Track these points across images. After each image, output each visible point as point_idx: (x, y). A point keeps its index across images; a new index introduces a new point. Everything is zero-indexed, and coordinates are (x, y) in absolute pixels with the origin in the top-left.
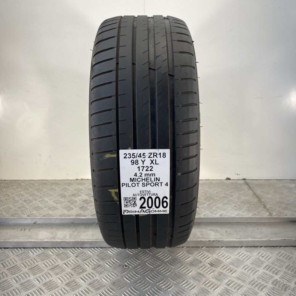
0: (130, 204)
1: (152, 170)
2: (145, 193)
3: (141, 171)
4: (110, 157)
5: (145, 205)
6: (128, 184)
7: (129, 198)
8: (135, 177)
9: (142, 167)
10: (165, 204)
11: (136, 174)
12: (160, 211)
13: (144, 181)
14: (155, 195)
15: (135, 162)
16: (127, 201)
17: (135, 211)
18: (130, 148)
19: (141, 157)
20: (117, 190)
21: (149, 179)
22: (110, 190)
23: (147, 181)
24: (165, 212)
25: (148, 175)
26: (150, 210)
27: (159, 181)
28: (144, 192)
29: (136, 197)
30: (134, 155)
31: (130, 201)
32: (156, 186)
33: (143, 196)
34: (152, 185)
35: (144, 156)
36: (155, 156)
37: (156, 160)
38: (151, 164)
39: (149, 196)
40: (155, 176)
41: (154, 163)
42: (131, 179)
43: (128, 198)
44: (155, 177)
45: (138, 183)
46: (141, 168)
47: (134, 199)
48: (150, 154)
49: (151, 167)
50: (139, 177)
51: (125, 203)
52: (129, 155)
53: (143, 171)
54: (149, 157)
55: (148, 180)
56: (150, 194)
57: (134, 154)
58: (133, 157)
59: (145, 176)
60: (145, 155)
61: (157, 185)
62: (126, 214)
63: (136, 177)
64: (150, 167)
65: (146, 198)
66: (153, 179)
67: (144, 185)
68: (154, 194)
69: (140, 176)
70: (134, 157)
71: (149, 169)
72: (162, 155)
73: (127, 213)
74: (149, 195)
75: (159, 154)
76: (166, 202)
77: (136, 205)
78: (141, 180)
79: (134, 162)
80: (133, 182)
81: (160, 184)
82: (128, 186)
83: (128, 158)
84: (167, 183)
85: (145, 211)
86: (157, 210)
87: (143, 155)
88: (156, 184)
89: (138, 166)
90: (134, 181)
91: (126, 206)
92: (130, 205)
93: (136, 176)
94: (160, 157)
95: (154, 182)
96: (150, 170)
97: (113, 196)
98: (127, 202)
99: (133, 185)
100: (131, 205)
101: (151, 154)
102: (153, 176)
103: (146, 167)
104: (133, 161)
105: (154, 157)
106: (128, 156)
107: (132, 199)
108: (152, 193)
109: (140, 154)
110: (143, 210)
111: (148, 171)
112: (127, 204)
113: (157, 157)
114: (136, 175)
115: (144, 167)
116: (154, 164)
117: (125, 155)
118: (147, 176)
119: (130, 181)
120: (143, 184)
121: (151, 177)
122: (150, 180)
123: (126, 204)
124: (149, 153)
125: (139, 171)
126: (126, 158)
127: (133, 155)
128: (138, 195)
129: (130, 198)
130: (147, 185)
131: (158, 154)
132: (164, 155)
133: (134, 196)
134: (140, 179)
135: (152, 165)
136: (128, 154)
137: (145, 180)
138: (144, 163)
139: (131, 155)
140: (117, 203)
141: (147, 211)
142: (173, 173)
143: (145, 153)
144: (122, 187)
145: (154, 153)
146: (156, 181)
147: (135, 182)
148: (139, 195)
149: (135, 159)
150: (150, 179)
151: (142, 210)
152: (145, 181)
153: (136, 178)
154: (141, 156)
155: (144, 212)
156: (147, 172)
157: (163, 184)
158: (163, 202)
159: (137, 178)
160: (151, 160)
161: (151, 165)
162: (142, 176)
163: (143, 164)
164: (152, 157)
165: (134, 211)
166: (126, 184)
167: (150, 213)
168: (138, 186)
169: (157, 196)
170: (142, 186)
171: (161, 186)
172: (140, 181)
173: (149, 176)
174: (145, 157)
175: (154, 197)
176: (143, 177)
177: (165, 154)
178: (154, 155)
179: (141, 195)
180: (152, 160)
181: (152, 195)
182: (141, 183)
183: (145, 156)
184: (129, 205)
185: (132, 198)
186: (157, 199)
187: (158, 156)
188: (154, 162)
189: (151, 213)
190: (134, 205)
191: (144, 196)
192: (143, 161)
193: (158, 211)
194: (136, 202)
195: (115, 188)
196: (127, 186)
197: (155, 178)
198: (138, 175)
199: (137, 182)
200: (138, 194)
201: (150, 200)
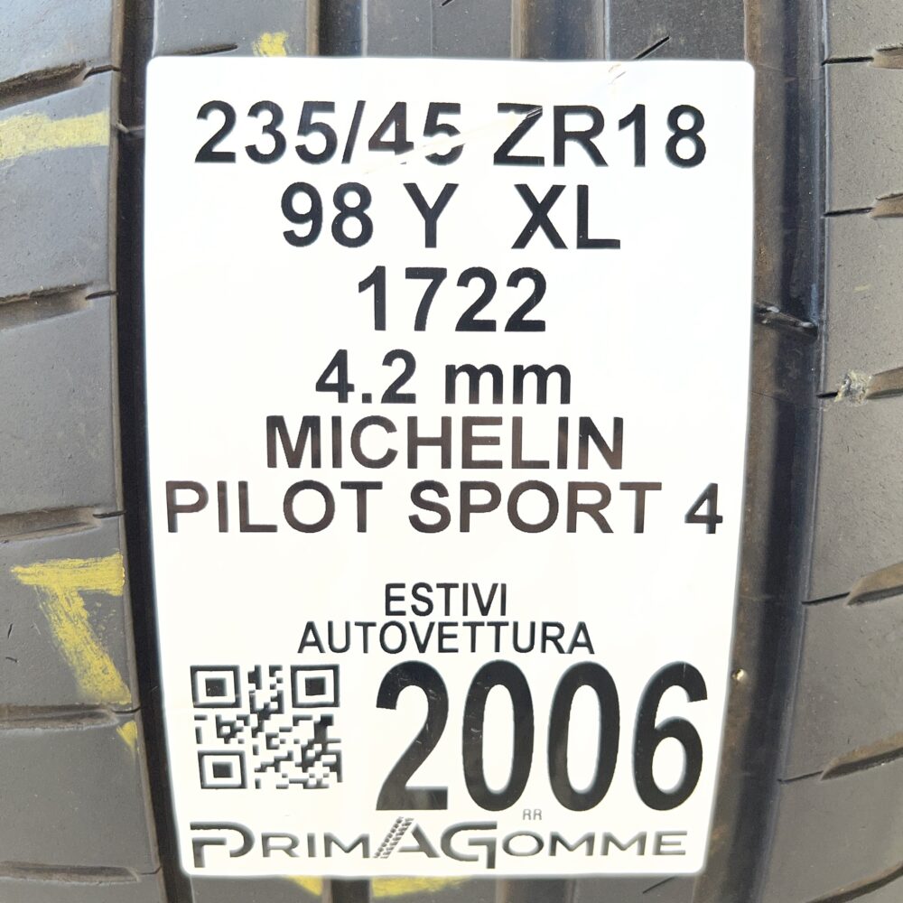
0: (268, 756)
1: (539, 326)
2: (438, 615)
3: (400, 331)
4: (37, 145)
5: (442, 768)
6: (243, 486)
7: (254, 677)
8: (326, 406)
9: (412, 273)
10: (668, 762)
11: (340, 360)
12: (609, 839)
13: (429, 456)
14: (565, 642)
15: (330, 212)
16: (228, 715)
17: (329, 840)
18: (280, 38)
19: (402, 145)
20: (110, 575)
21: (495, 441)
22: (30, 575)
23: (468, 463)
24: (658, 852)
25: (486, 380)
26: (493, 826)
27: (614, 459)
28: (437, 597)
29: (335, 668)
30: (317, 117)
31: (264, 714)
32: (572, 527)
33: (422, 648)
34: (533, 507)
35: (442, 144)
36: (572, 148)
37: (583, 192)
38: (521, 242)
39: (486, 655)
40: (565, 398)
41: (568, 232)
42: (275, 423)
43: (235, 670)
44: (574, 413)
45: (362, 488)
46: (404, 296)
47: (315, 687)
48: (517, 119)
49: (527, 286)
50: (377, 408)
51: (212, 742)
52: (266, 117)
53: (420, 324)
54: (502, 157)
55: (479, 453)
56: (506, 633)
57: (328, 107)
58: (302, 152)
59: (450, 397)
60: (451, 130)
61: (594, 510)
62: (219, 864)
63: (337, 408)
64: (514, 280)
65: (457, 676)
66: (541, 443)
67: (431, 518)
68: (548, 634)
69: (391, 396)
70: (316, 143)
71: (503, 306)
72: (658, 133)
73: (234, 854)
74: (484, 635)
75: (623, 123)
76: (685, 732)
77: (336, 767)
78: (399, 441)
79: (315, 215)
80: (305, 472)
81: (621, 509)
82: (246, 527)
83: (242, 156)
84: (711, 493)
85: (436, 843)
86: (574, 824)
87: (431, 128)
88: (574, 507)
89: (362, 261)
90: (316, 463)
91: (221, 771)
92: (262, 769)
93: (343, 389)
94: (640, 159)
95: (559, 481)
96: (518, 323)
97: (68, 647)
98: (227, 732)
99: (309, 507)
100: (276, 764)
101: (531, 114)
102: (542, 398)
103: (464, 280)
104: (302, 203)
105: (559, 159)
106: (249, 131)
107: (286, 688)
108: (523, 610)
109: (398, 113)
110: (418, 834)
111: (489, 326)
112: (233, 745)
113: (598, 159)
114: (336, 377)
115: (437, 275)
116: (558, 242)
117: (217, 119)
118: (474, 397)
119: (272, 462)
120: (429, 495)
121: (517, 410)
122: (503, 452)
123: (219, 745)
124: (503, 107)
125: (380, 324)
126: (229, 157)
127: (305, 128)
128: (357, 633)
129: (266, 679)
130: (467, 509)
131: (611, 122)
132: (679, 134)
133: (311, 656)
134: (389, 427)
135: (539, 252)
136: (254, 111)
137: (444, 441)
138: (441, 222)
139: (289, 128)
140: (112, 730)
141: (460, 842)
142: (781, 374)
143: (454, 108)
144: (172, 527)
145: (560, 113)
146: (583, 464)
147: (328, 475)
148: (374, 633)
149: (327, 178)
150: (504, 432)
151: (399, 829)
152: (446, 463)
153: (337, 422)
154: (401, 132)
155: (424, 846)
156: (478, 350)
157: (666, 509)
158: (648, 737)
159: (352, 412)
160: (524, 190)
161: (524, 258)
162: (410, 398)
163: (431, 241)
164: (538, 161)
165: (311, 840)
166: (222, 487)
167: (491, 864)
168: (362, 527)
169: (581, 655)
170: (415, 521)
171: (639, 528)
172: (391, 456)
173: (498, 396)
174: (455, 153)
175: (544, 674)
176: (430, 410)
177: (699, 121)
178: (561, 136)
179: (393, 637)
180: (540, 196)
181: (524, 642)
182: (399, 479)
183: (453, 141)
184: (252, 763)
185: (285, 674)
186: (586, 701)
187: (616, 142)
188: (563, 215)
189: (507, 867)
190: (318, 770)
191: (431, 657)
192: (431, 203)
193: (590, 840)
194: (331, 732)
195: (91, 550)
196: (223, 527)
197: (563, 423)
198: (370, 375)
199: (353, 470)
200: (366, 626)
201: (499, 700)
